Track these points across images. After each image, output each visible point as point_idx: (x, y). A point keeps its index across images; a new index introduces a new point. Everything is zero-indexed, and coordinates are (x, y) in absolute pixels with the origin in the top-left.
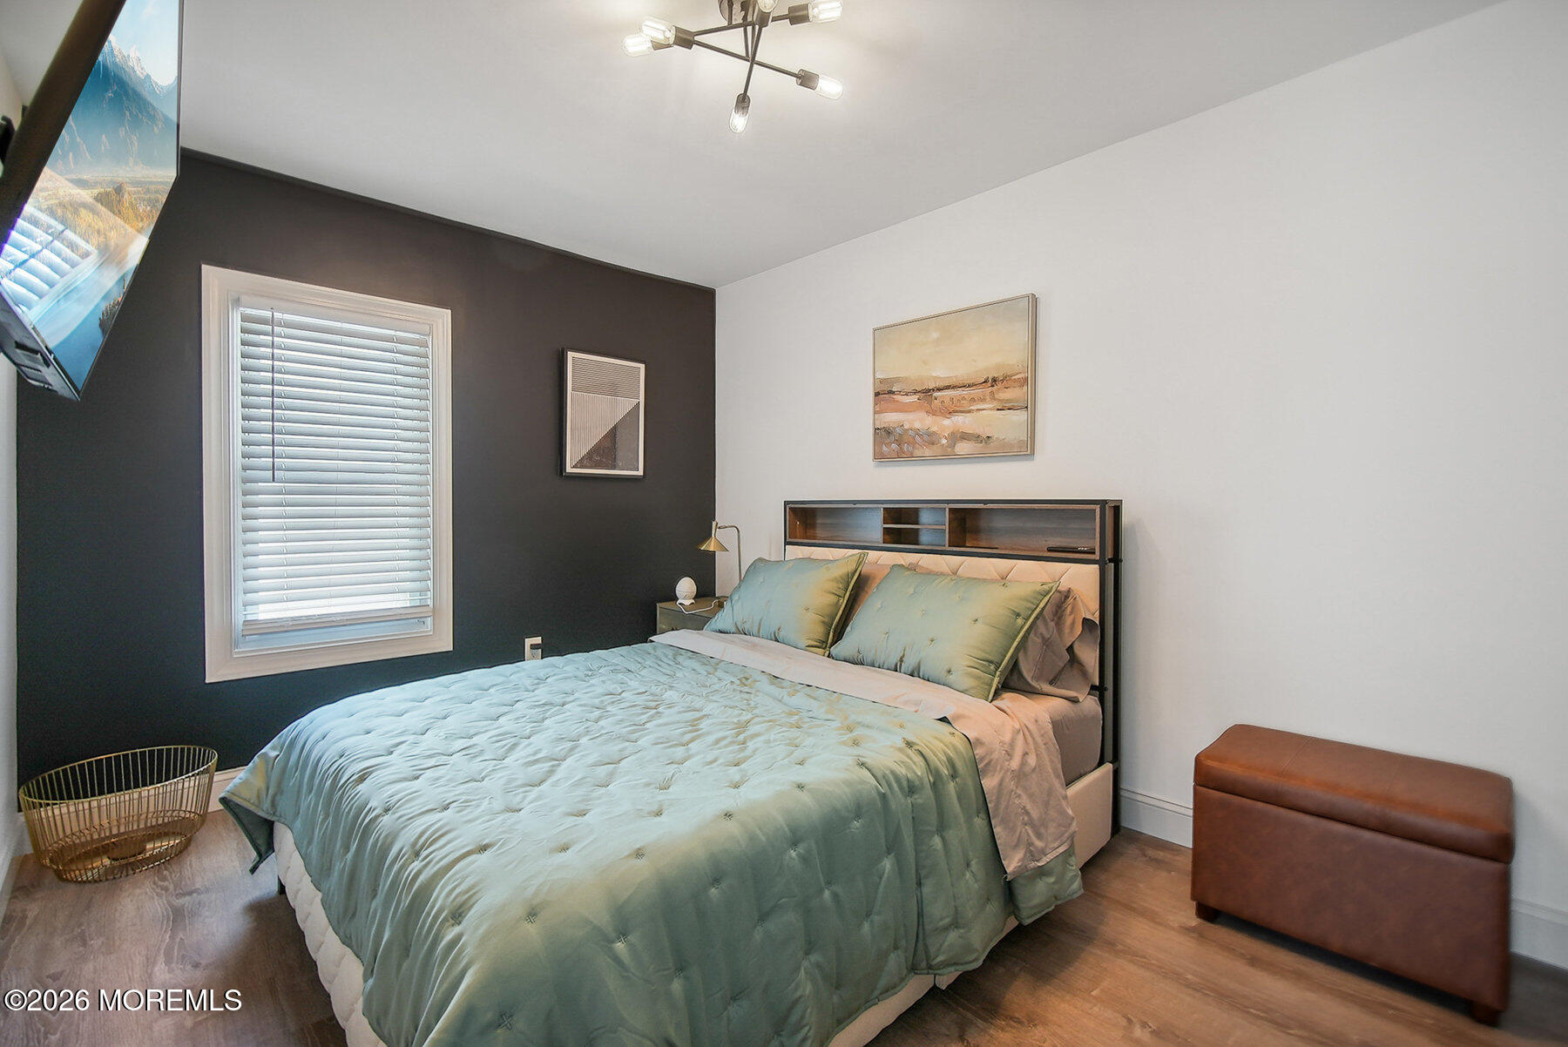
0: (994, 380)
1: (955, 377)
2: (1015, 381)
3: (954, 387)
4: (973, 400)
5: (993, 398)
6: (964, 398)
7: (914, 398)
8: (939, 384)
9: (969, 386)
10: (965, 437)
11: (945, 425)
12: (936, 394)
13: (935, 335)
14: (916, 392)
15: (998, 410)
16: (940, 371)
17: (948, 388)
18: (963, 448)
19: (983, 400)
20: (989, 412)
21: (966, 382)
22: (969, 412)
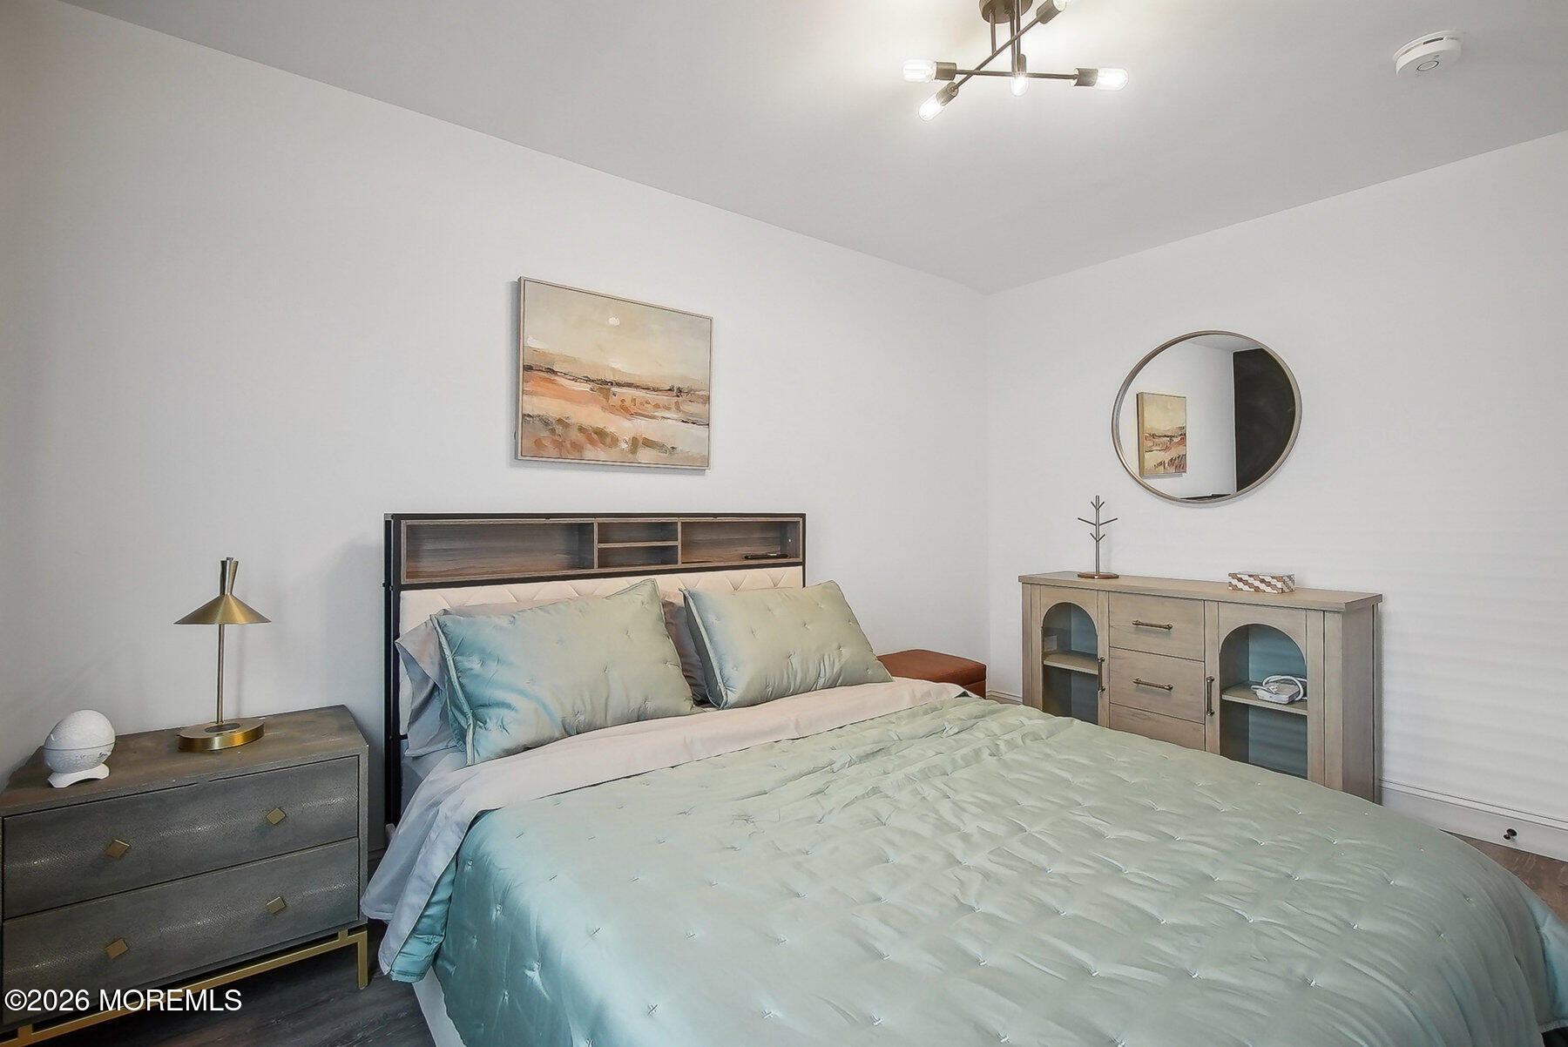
0: (680, 390)
1: (639, 376)
2: (699, 396)
3: (637, 387)
4: (657, 406)
5: (678, 409)
6: (648, 403)
7: (586, 387)
8: (617, 378)
9: (654, 390)
10: (648, 443)
11: (624, 427)
12: (614, 389)
13: (613, 321)
14: (588, 380)
15: (683, 421)
16: (619, 363)
17: (629, 385)
18: (645, 455)
19: (668, 408)
20: (674, 422)
21: (652, 385)
22: (653, 417)
